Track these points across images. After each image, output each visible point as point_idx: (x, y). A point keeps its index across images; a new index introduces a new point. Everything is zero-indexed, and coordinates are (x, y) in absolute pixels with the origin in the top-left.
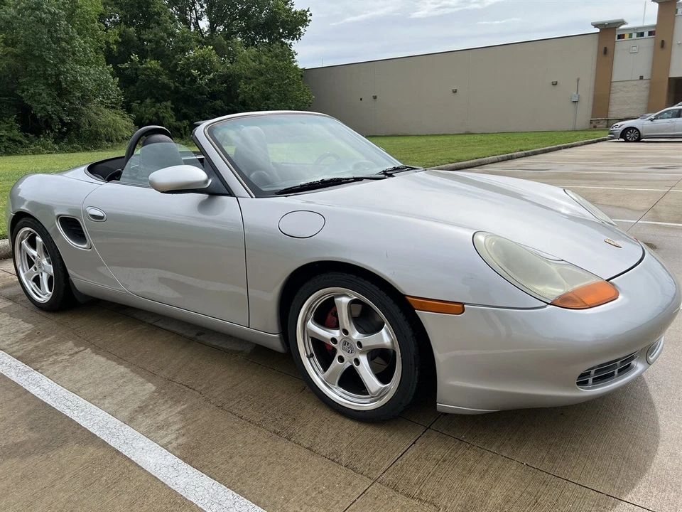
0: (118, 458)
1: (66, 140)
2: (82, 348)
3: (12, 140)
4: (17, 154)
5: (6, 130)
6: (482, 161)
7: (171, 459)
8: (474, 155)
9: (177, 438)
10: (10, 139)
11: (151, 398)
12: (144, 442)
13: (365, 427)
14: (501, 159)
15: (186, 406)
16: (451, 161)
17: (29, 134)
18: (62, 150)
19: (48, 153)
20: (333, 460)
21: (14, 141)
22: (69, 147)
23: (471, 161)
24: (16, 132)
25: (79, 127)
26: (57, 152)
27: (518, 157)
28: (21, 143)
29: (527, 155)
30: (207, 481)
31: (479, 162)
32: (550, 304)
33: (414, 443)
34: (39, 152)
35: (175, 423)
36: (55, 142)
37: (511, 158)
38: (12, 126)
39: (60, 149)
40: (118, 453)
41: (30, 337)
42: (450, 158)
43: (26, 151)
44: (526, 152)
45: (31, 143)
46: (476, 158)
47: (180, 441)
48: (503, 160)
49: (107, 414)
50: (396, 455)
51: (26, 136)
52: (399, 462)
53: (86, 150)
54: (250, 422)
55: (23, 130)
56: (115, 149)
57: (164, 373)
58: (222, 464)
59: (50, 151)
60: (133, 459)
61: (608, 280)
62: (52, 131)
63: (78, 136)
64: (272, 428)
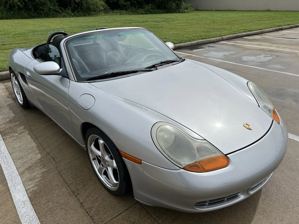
0: (8, 193)
1: (76, 11)
2: (26, 130)
3: (55, 10)
4: (57, 17)
5: (53, 6)
6: (263, 31)
7: (26, 198)
8: (260, 27)
9: (34, 187)
10: (54, 10)
11: (36, 163)
12: (21, 187)
13: (111, 196)
14: (274, 30)
15: (46, 169)
16: (245, 31)
17: (62, 8)
18: (75, 16)
19: (69, 17)
20: (87, 212)
21: (56, 11)
22: (78, 14)
23: (257, 31)
24: (57, 7)
25: (82, 5)
26: (73, 17)
27: (285, 29)
28: (58, 12)
29: (291, 28)
30: (32, 213)
31: (261, 32)
32: (183, 169)
33: (126, 210)
34: (66, 17)
35: (37, 178)
36: (72, 12)
37: (282, 29)
38: (55, 4)
39: (74, 15)
40: (9, 190)
41: (10, 122)
42: (246, 29)
43: (61, 16)
44: (291, 26)
45: (63, 12)
46: (261, 30)
47: (34, 189)
48: (277, 30)
49: (16, 168)
50: (116, 215)
51: (61, 9)
52: (114, 219)
53: (85, 16)
54: (66, 183)
55: (59, 6)
56: (97, 15)
57: (48, 150)
58: (43, 205)
59: (70, 16)
60: (12, 195)
61: (226, 155)
62: (71, 6)
63: (82, 9)
64: (73, 188)
